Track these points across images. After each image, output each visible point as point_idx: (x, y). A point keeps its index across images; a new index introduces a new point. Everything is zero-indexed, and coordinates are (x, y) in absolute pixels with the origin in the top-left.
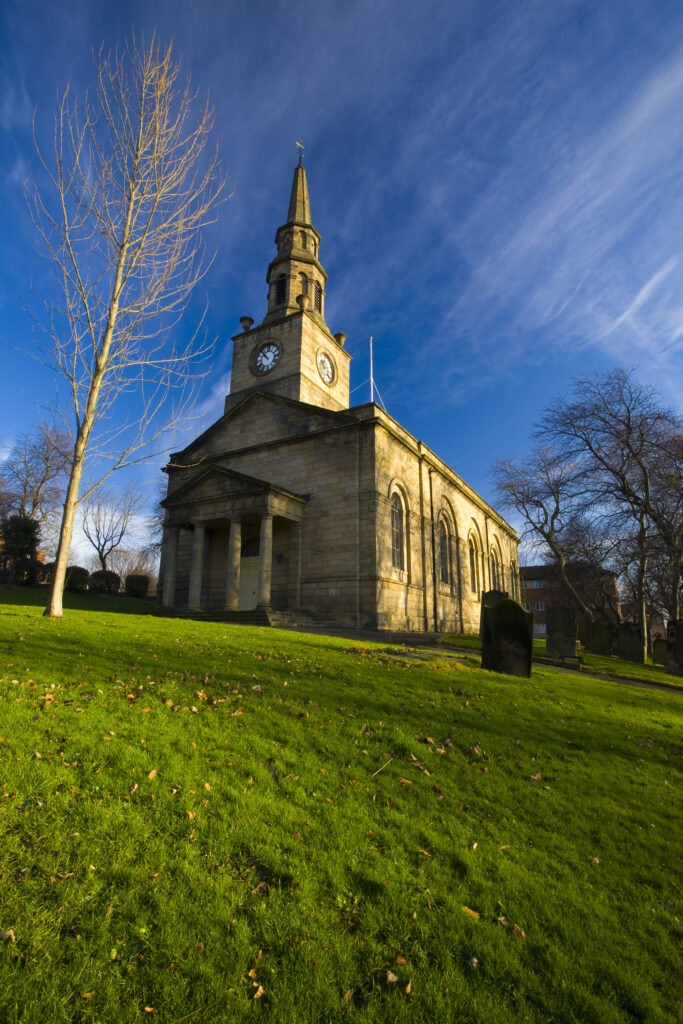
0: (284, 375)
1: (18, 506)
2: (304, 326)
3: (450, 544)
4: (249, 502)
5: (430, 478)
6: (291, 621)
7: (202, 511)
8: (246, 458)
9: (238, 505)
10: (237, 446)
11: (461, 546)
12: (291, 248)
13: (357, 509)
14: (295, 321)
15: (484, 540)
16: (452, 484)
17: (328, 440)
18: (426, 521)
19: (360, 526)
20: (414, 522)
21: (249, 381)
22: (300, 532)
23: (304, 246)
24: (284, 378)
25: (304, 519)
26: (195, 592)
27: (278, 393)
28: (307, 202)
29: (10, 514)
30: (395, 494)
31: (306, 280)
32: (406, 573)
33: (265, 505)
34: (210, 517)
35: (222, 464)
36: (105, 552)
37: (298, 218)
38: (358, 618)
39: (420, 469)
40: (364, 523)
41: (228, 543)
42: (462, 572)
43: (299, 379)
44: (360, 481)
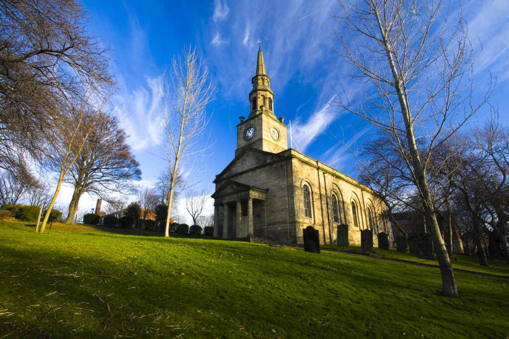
0: (257, 139)
1: (160, 200)
2: (263, 118)
3: (339, 205)
4: (243, 194)
5: (324, 176)
6: (261, 241)
7: (226, 199)
8: (244, 175)
9: (239, 195)
10: (240, 170)
11: (346, 205)
12: (258, 86)
13: (286, 193)
14: (260, 117)
15: (361, 201)
16: (338, 177)
17: (274, 166)
18: (322, 196)
19: (288, 200)
20: (316, 197)
21: (243, 143)
22: (265, 204)
23: (263, 84)
24: (257, 141)
25: (266, 199)
26: (225, 231)
27: (255, 147)
28: (263, 65)
29: (158, 204)
30: (305, 185)
31: (264, 98)
32: (313, 219)
33: (249, 195)
34: (229, 201)
35: (232, 179)
36: (195, 217)
37: (260, 73)
38: (289, 239)
39: (318, 173)
40: (290, 199)
41: (236, 210)
42: (347, 217)
43: (262, 141)
44: (287, 181)
